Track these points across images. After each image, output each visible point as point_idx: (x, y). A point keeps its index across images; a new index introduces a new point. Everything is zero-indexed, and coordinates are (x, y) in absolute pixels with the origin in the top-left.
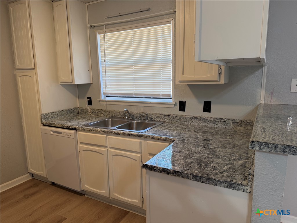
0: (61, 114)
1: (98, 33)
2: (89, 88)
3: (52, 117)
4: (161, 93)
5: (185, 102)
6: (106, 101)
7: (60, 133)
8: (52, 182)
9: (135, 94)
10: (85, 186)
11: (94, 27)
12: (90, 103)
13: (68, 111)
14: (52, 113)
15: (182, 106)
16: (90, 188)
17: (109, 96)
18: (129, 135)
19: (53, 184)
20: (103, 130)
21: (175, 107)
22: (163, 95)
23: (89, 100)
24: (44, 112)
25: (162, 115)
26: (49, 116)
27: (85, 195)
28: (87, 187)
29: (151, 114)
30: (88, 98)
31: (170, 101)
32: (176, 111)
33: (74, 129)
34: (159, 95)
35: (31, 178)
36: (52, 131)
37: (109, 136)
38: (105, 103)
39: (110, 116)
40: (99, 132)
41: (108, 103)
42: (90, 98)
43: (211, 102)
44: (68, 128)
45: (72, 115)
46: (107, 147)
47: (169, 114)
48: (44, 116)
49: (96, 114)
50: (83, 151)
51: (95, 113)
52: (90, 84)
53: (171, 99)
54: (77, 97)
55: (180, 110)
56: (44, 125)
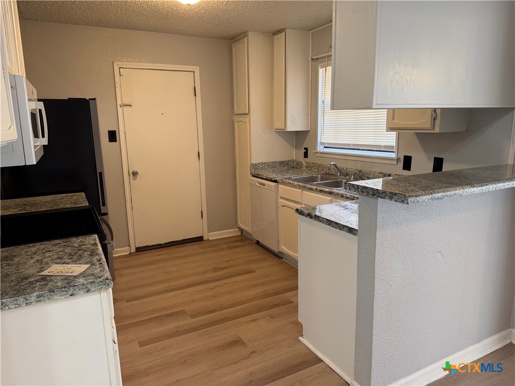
0: (272, 166)
1: (320, 67)
2: (306, 137)
3: (262, 168)
4: (383, 144)
5: (411, 157)
6: (321, 153)
7: (264, 185)
8: (257, 241)
9: (354, 145)
10: (282, 246)
11: (317, 59)
12: (306, 155)
13: (282, 163)
14: (262, 164)
15: (407, 163)
16: (286, 250)
17: (328, 147)
18: (321, 191)
19: (258, 242)
20: (299, 184)
21: (398, 163)
22: (385, 147)
23: (305, 151)
24: (254, 162)
25: (381, 174)
26: (259, 167)
27: (282, 259)
28: (284, 249)
29: (369, 172)
30: (305, 149)
31: (393, 155)
32: (399, 169)
33: (275, 181)
34: (380, 146)
35: (240, 234)
36: (258, 182)
37: (304, 192)
38: (321, 155)
39: (324, 172)
40: (295, 187)
41: (323, 155)
42: (306, 149)
43: (443, 159)
44: (271, 180)
45: (286, 168)
46: (301, 204)
47: (390, 173)
48: (254, 166)
49: (310, 169)
50: (282, 206)
51: (309, 167)
52: (308, 132)
53: (394, 152)
54: (293, 147)
55: (404, 168)
56: (253, 176)
